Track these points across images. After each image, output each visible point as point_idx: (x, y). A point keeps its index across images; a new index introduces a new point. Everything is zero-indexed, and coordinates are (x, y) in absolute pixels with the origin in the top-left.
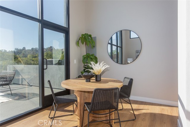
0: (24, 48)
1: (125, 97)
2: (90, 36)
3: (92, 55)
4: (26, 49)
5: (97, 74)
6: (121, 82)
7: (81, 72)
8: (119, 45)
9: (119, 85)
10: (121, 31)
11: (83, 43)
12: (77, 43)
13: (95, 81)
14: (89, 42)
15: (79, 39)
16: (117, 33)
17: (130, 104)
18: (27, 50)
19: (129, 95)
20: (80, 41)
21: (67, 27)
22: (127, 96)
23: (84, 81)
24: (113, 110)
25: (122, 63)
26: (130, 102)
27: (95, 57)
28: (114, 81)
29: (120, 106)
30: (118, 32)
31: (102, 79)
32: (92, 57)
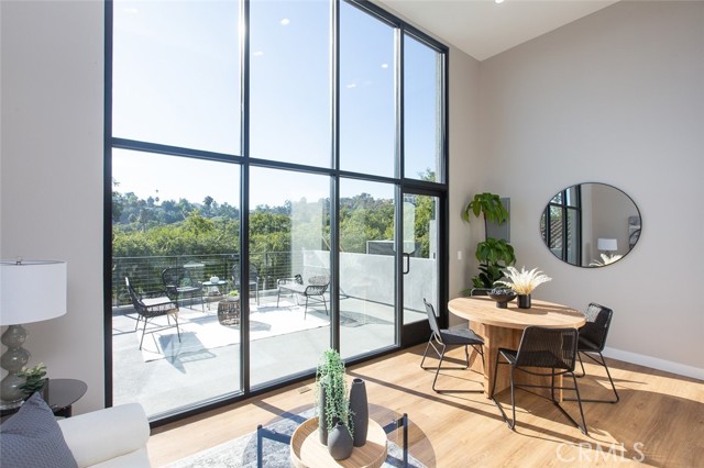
0: (304, 201)
1: (591, 349)
2: (496, 198)
3: (500, 242)
4: (308, 201)
5: (523, 293)
6: (582, 315)
7: (474, 281)
8: (569, 204)
9: (576, 322)
10: (578, 188)
11: (477, 214)
12: (465, 215)
13: (516, 306)
14: (495, 213)
15: (469, 207)
16: (564, 193)
17: (604, 365)
18: (311, 204)
19: (600, 345)
20: (471, 211)
21: (444, 182)
22: (595, 347)
23: (494, 304)
24: (563, 370)
25: (579, 264)
26: (603, 362)
27: (508, 246)
28: (562, 311)
29: (578, 370)
30: (568, 191)
31: (533, 301)
32: (500, 246)
